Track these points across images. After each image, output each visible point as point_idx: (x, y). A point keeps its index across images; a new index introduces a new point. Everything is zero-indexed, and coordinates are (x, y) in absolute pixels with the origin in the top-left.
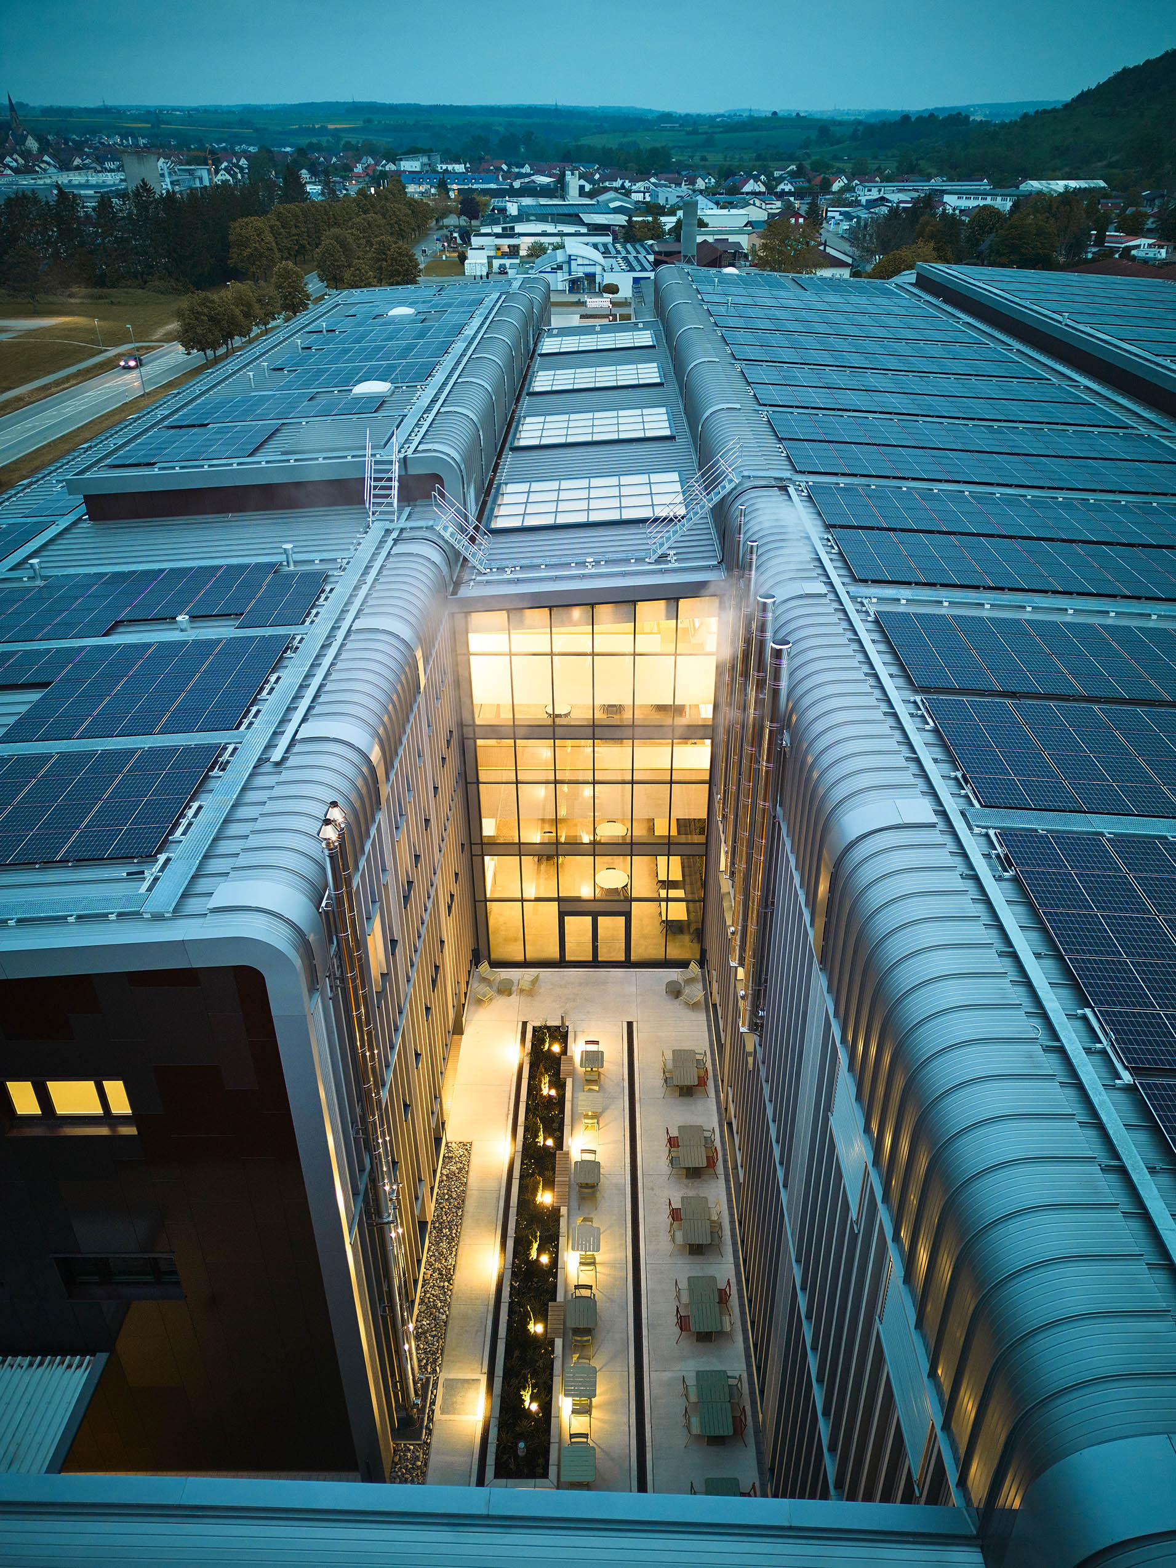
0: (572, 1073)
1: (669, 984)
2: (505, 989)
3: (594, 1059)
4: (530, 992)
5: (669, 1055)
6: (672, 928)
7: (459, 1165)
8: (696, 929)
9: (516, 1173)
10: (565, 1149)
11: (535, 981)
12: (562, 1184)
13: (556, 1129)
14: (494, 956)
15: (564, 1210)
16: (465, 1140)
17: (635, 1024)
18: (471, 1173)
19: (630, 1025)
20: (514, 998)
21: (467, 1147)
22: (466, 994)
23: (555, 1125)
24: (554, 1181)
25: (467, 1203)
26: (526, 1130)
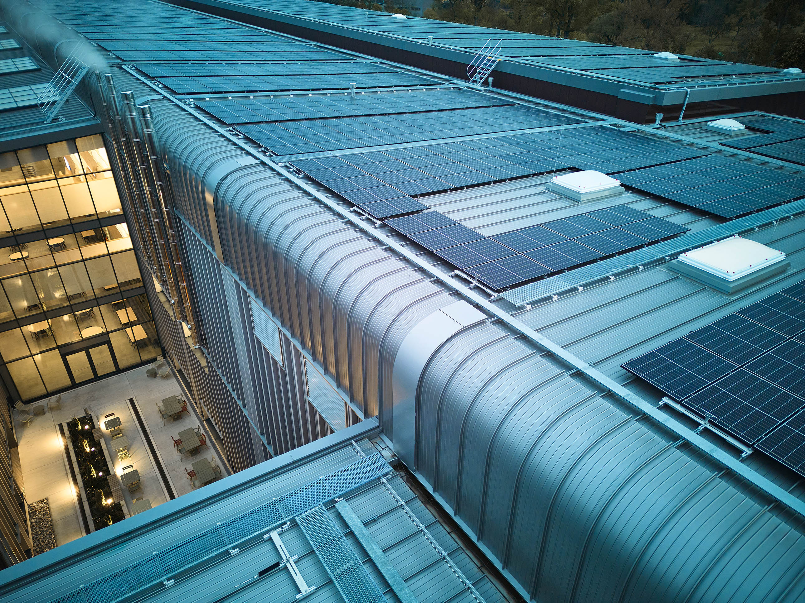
0: (103, 435)
1: (148, 372)
2: (40, 412)
3: (113, 423)
4: (58, 407)
5: (161, 404)
6: (139, 345)
7: (42, 513)
8: (155, 340)
9: (84, 498)
10: (112, 473)
11: (58, 401)
12: (116, 491)
13: (102, 465)
14: (24, 398)
15: (123, 503)
16: (41, 499)
17: (134, 399)
18: (53, 514)
19: (131, 401)
20: (48, 415)
21: (45, 502)
22: (11, 423)
23: (101, 465)
24: (111, 492)
25: (56, 529)
26: (82, 474)
